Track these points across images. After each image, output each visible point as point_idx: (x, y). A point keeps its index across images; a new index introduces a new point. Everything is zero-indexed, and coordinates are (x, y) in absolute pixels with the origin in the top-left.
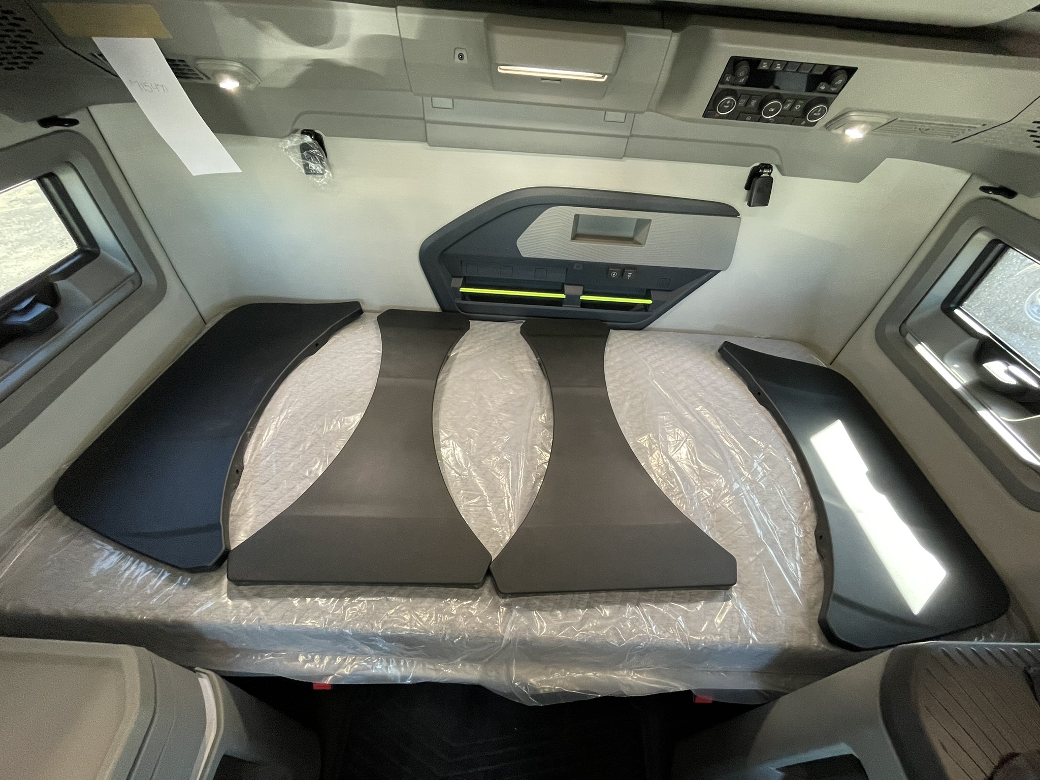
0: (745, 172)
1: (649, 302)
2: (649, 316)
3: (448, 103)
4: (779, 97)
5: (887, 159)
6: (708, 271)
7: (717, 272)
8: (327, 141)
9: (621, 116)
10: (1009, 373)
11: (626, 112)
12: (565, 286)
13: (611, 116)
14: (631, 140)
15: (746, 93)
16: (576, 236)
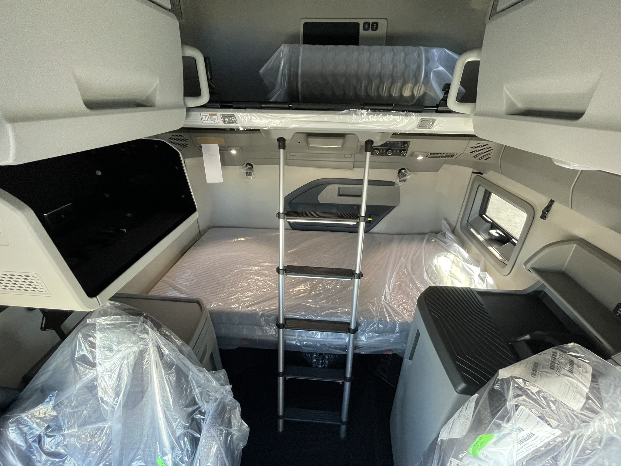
4: (391, 150)
15: (381, 149)
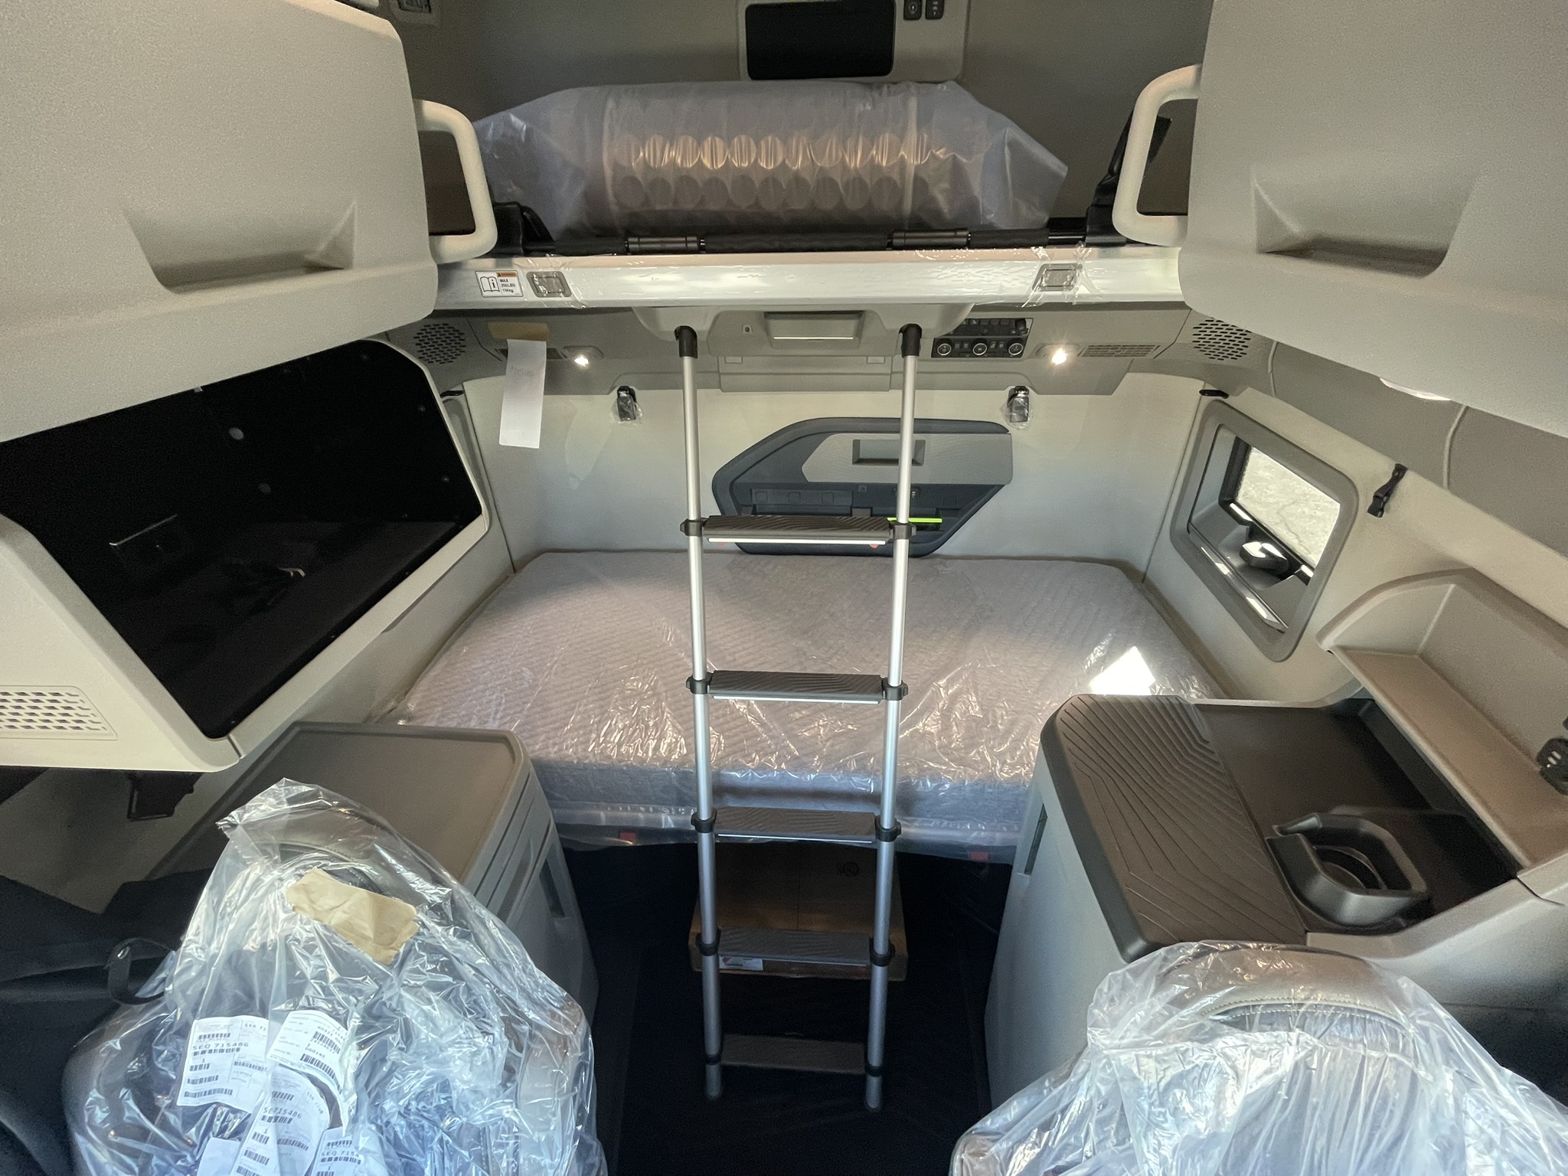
0: (1005, 394)
1: (939, 520)
2: (941, 535)
3: (739, 359)
5: (1128, 375)
6: (993, 486)
7: (1001, 486)
8: (638, 393)
9: (881, 359)
10: (1263, 550)
11: (885, 356)
12: (854, 510)
13: (870, 359)
14: (893, 375)
16: (859, 461)
